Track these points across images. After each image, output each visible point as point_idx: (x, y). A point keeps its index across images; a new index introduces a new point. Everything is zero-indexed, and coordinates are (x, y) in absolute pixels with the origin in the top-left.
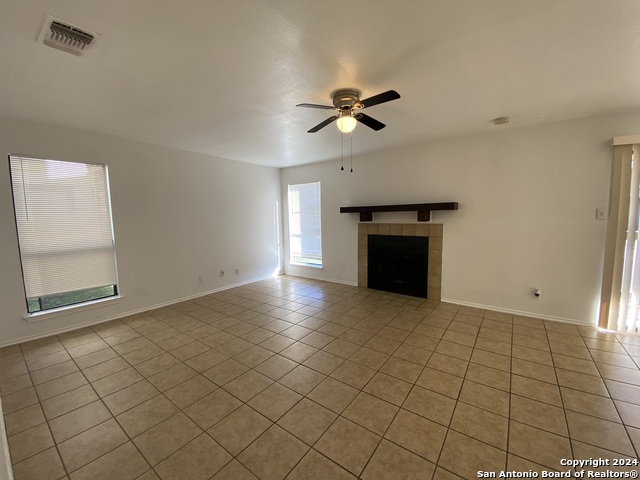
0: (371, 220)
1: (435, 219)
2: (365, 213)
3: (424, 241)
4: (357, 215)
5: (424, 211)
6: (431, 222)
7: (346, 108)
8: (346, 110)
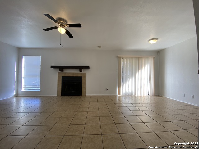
0: (63, 71)
1: (84, 71)
2: (61, 68)
3: (81, 78)
4: (58, 69)
5: (81, 68)
6: (83, 72)
7: (62, 25)
8: (62, 26)
